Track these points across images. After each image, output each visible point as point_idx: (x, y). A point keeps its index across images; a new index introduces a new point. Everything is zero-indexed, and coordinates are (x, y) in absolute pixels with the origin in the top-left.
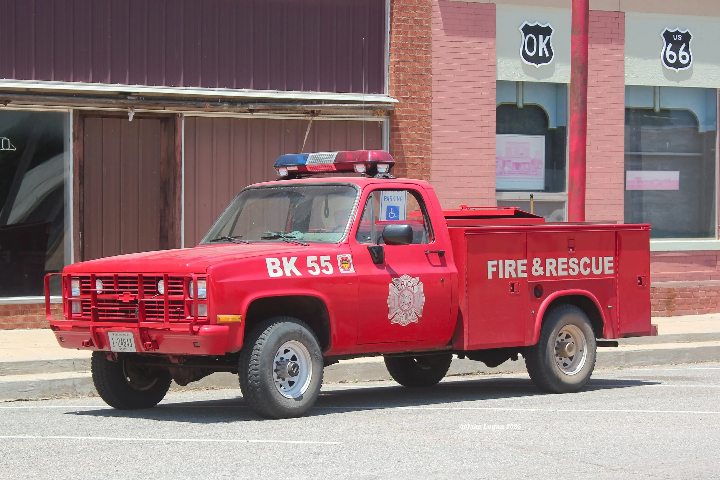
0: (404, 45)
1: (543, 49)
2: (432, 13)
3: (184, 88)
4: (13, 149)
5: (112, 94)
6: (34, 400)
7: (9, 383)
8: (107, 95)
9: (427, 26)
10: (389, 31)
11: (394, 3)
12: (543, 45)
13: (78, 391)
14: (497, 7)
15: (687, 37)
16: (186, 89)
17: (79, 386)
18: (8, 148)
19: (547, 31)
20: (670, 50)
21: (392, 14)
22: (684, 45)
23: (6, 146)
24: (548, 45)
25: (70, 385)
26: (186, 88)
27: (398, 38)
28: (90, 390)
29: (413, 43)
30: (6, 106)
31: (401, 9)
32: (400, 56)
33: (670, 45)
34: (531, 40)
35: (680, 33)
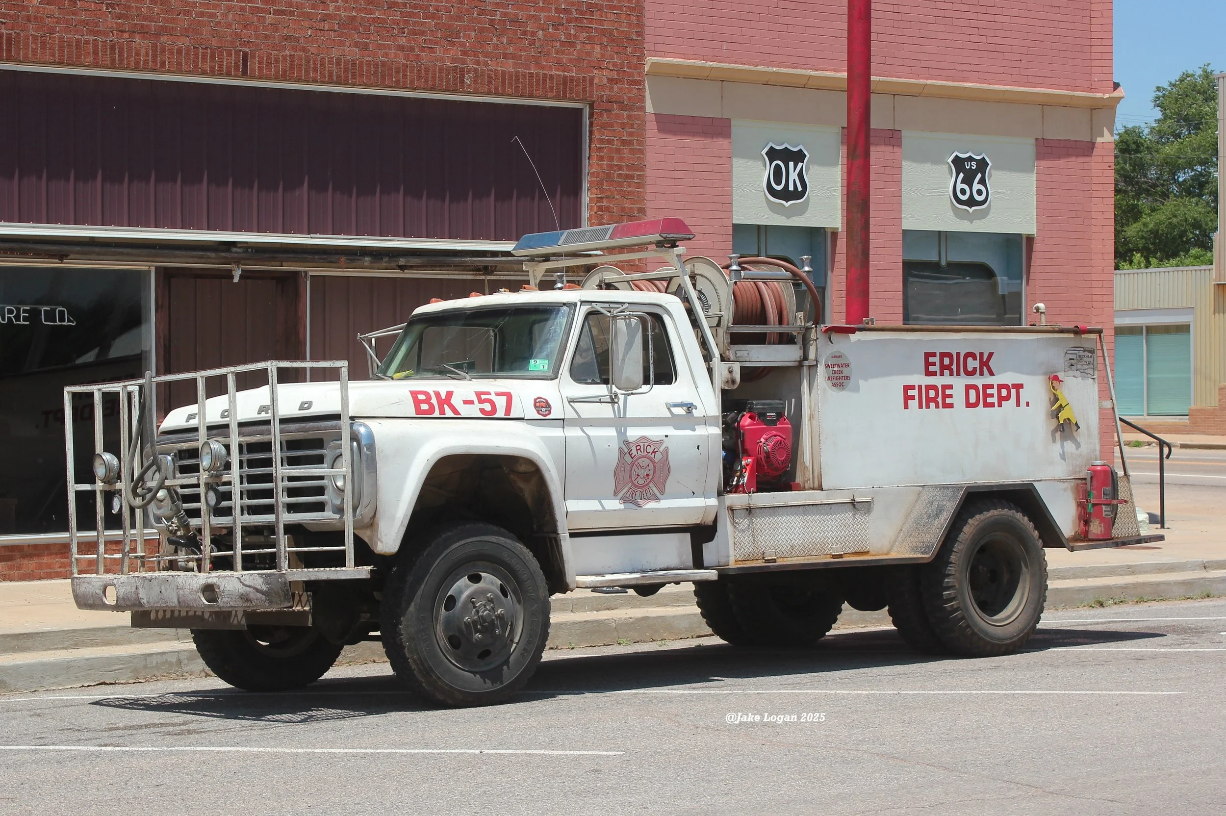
0: (609, 175)
1: (794, 180)
2: (645, 131)
3: (309, 236)
4: (71, 324)
5: (209, 244)
6: (122, 683)
7: (87, 660)
8: (203, 246)
9: (639, 149)
10: (588, 155)
11: (595, 117)
12: (794, 176)
13: (186, 669)
14: (733, 123)
15: (982, 165)
16: (311, 238)
17: (186, 661)
18: (65, 322)
19: (799, 157)
20: (962, 182)
21: (591, 132)
22: (979, 176)
23: (62, 319)
24: (801, 175)
25: (174, 660)
26: (312, 235)
27: (601, 166)
29: (621, 172)
30: (61, 263)
31: (604, 126)
32: (603, 191)
33: (961, 175)
34: (778, 169)
35: (974, 160)
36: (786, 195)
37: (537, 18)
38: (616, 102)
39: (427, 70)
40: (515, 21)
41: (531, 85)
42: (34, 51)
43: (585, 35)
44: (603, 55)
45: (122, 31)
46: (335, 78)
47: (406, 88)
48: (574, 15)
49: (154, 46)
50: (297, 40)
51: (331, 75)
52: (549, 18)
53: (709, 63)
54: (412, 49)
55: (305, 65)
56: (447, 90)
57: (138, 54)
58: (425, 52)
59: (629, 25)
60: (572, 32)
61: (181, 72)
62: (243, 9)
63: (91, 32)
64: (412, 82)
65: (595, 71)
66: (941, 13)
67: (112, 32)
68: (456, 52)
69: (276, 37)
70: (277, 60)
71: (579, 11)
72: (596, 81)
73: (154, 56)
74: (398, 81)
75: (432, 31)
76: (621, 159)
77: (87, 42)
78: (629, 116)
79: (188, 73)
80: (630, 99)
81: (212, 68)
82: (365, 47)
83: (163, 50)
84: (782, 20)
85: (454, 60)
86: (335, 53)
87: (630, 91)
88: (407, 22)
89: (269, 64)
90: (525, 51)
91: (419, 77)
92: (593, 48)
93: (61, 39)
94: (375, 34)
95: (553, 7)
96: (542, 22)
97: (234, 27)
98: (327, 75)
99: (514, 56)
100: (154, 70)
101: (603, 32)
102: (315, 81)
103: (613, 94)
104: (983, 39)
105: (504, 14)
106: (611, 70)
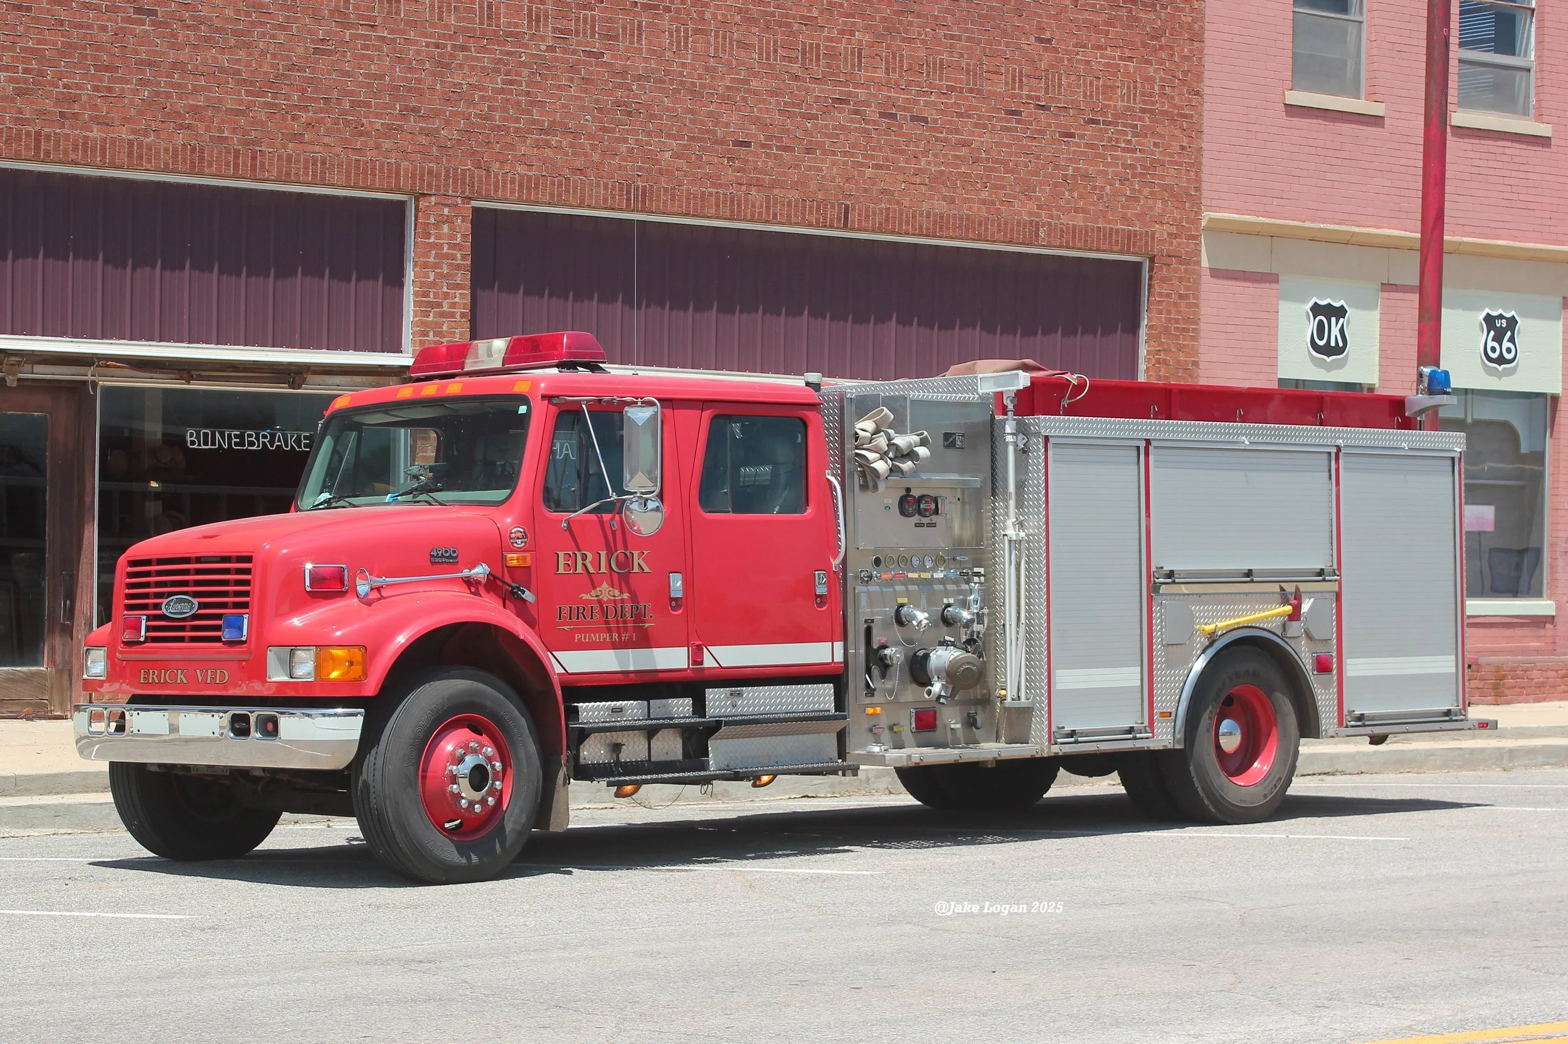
0: (1167, 328)
1: (1336, 336)
2: (1201, 285)
6: (823, 797)
9: (1194, 303)
10: (1146, 308)
11: (1155, 271)
12: (1335, 331)
13: (874, 786)
14: (1281, 278)
15: (1512, 322)
17: (873, 779)
19: (1340, 312)
20: (1493, 340)
21: (1150, 286)
22: (1509, 334)
24: (1342, 331)
25: (864, 777)
27: (1159, 319)
28: (885, 786)
29: (1177, 325)
31: (1164, 280)
32: (1161, 344)
33: (1492, 333)
34: (1321, 325)
35: (1505, 318)
36: (1328, 350)
37: (1105, 173)
38: (1174, 256)
39: (1006, 223)
40: (1086, 176)
41: (1099, 239)
42: (665, 203)
43: (1148, 190)
44: (1164, 210)
45: (740, 184)
46: (924, 231)
47: (987, 241)
48: (1139, 170)
49: (768, 199)
50: (892, 193)
51: (921, 228)
52: (1116, 174)
53: (1260, 218)
54: (993, 203)
55: (899, 218)
56: (1023, 244)
57: (753, 206)
58: (1005, 206)
59: (1188, 181)
60: (1137, 187)
61: (790, 224)
62: (845, 163)
63: (714, 185)
64: (993, 235)
65: (1157, 226)
66: (1476, 170)
67: (732, 185)
68: (1032, 206)
69: (874, 191)
70: (874, 213)
71: (1144, 167)
72: (1157, 235)
73: (768, 208)
74: (980, 234)
75: (1012, 185)
76: (1179, 312)
77: (710, 194)
78: (1186, 271)
79: (797, 224)
80: (1187, 253)
81: (818, 220)
82: (952, 201)
83: (775, 203)
84: (1329, 176)
85: (1031, 214)
86: (925, 207)
87: (1188, 245)
88: (988, 177)
89: (867, 216)
90: (1094, 205)
91: (999, 230)
92: (1156, 203)
93: (688, 191)
94: (961, 188)
95: (1120, 162)
96: (1110, 177)
97: (837, 181)
98: (917, 227)
99: (1084, 211)
100: (767, 222)
101: (1165, 188)
102: (907, 234)
103: (1171, 248)
104: (1515, 197)
105: (1075, 170)
106: (1171, 225)
